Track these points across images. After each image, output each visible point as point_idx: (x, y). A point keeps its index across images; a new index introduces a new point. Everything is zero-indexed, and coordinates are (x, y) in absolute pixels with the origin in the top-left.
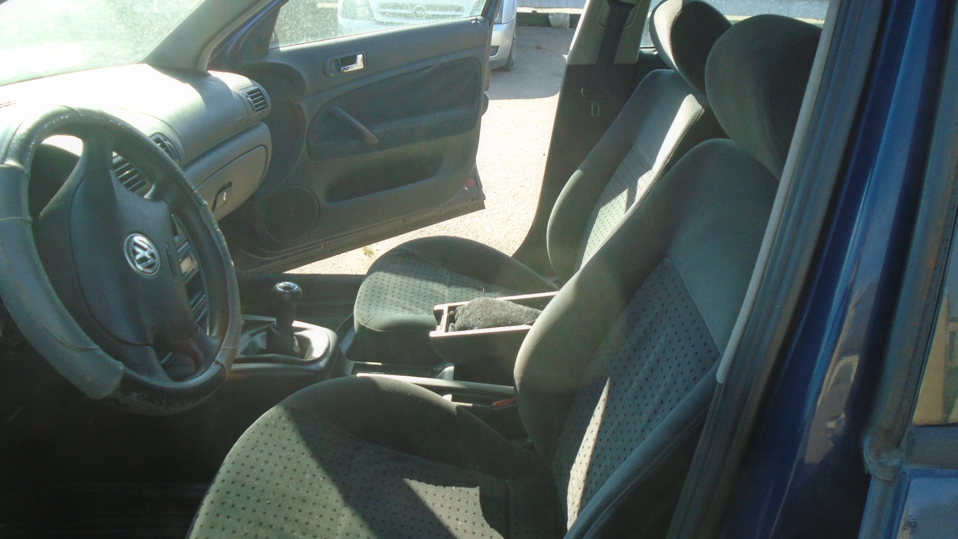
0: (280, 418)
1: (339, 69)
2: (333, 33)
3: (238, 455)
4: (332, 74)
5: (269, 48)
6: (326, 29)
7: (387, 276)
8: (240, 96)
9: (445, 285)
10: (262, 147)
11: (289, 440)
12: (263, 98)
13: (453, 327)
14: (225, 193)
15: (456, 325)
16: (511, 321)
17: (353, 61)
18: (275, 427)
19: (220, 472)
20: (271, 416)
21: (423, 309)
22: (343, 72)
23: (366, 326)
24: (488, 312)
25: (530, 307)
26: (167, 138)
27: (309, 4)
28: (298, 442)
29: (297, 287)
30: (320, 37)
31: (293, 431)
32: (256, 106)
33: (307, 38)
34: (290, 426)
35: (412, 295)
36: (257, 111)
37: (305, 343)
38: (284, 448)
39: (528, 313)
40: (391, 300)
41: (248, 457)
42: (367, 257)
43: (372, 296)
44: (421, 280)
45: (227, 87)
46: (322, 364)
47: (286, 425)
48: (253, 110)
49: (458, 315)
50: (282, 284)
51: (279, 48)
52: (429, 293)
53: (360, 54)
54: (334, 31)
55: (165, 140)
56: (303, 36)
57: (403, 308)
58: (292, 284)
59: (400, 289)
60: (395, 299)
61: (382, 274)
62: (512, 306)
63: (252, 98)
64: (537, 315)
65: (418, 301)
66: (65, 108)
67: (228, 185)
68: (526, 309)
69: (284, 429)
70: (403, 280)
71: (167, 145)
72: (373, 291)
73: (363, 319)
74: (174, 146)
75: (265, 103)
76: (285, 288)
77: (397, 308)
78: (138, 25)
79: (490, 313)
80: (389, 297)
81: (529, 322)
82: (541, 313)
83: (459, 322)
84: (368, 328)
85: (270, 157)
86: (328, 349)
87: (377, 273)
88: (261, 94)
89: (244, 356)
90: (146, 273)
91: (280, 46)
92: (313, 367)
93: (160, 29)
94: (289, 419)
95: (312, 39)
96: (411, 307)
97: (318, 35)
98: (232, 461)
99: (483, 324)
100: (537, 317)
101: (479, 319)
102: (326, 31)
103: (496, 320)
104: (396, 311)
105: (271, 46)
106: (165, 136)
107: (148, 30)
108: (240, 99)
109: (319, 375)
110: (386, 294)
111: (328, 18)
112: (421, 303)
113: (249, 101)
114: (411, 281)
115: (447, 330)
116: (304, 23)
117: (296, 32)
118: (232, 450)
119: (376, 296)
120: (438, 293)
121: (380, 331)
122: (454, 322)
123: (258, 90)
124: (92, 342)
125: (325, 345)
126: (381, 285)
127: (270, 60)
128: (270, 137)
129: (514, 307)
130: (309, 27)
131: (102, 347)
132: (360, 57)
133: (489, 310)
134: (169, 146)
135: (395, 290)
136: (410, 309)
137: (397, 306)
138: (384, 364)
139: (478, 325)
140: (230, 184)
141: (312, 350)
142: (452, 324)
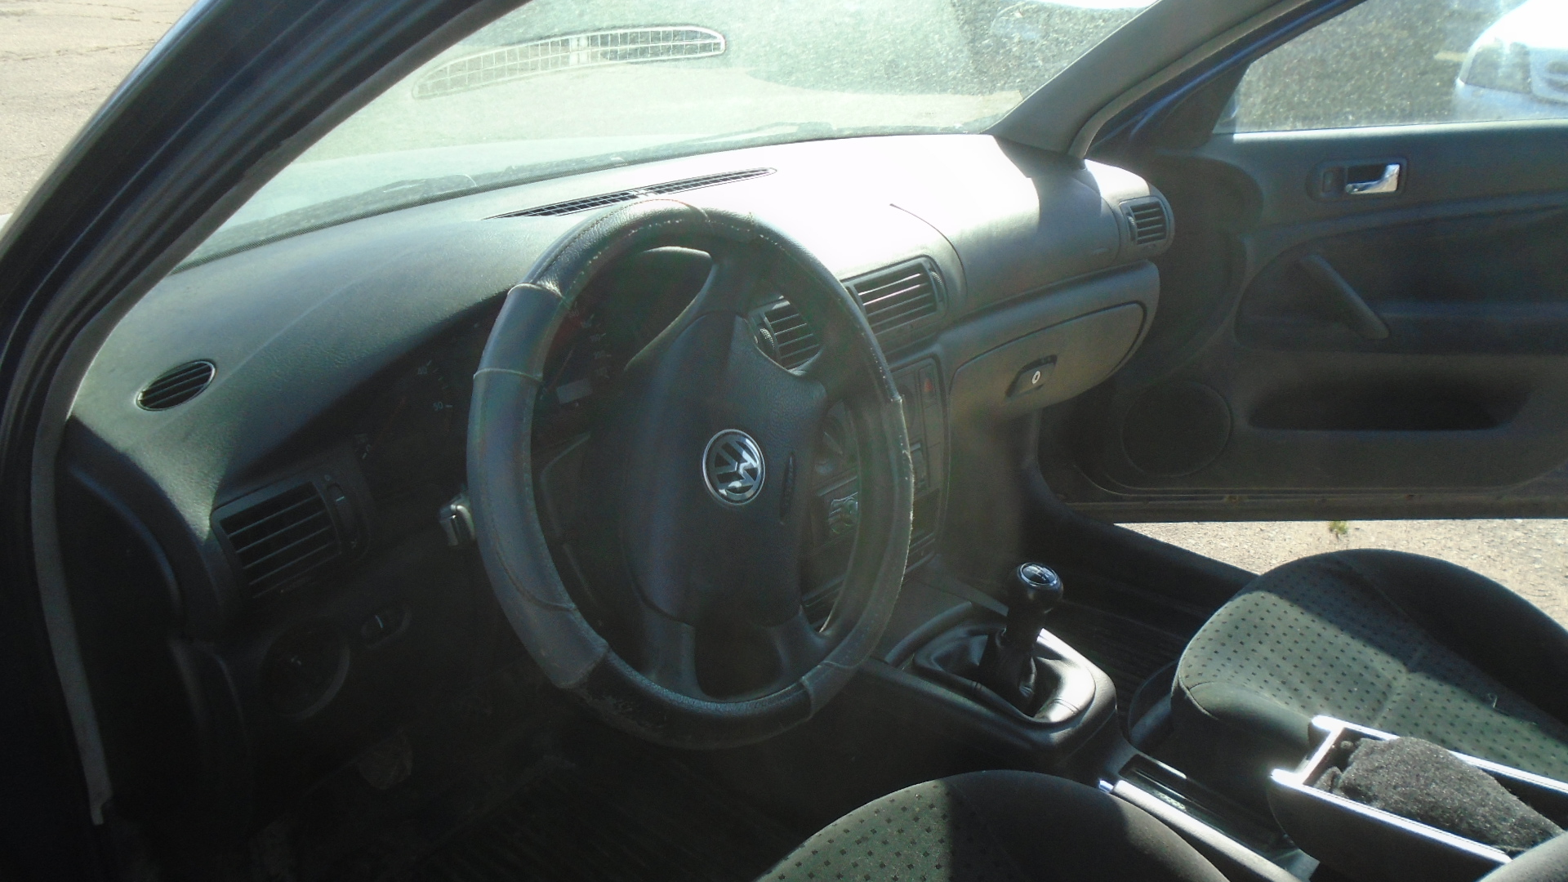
0: (932, 806)
1: (1340, 186)
2: (1351, 118)
3: (830, 841)
4: (1322, 194)
5: (1214, 132)
6: (1339, 108)
7: (1284, 605)
8: (1114, 212)
9: (1405, 664)
10: (1135, 305)
11: (926, 854)
12: (1162, 221)
13: (1334, 777)
14: (1038, 373)
15: (1344, 775)
16: (1469, 823)
17: (1377, 174)
18: (916, 819)
19: (789, 856)
20: (920, 797)
21: (1327, 699)
22: (1348, 194)
23: (1188, 692)
24: (1422, 781)
25: (1536, 808)
26: (937, 266)
27: (1313, 59)
28: (938, 867)
29: (1055, 582)
30: (1322, 123)
31: (941, 841)
32: (1141, 234)
33: (1293, 122)
34: (939, 828)
35: (1316, 661)
36: (1140, 242)
37: (1050, 684)
38: (910, 866)
39: (1523, 822)
40: (1266, 659)
41: (843, 852)
42: (1332, 536)
43: (1230, 636)
44: (1353, 638)
45: (1098, 192)
46: (1056, 736)
47: (934, 825)
48: (1133, 239)
49: (1355, 758)
50: (1035, 569)
51: (1233, 134)
52: (1356, 668)
53: (1397, 163)
54: (1353, 115)
55: (932, 269)
56: (1287, 118)
57: (1284, 683)
58: (1048, 573)
59: (1296, 642)
60: (1275, 659)
61: (1272, 598)
62: (1489, 790)
63: (1137, 218)
64: (1546, 835)
65: (1323, 677)
66: (687, 207)
67: (1049, 359)
68: (1524, 810)
69: (928, 830)
70: (1313, 625)
71: (932, 279)
72: (1237, 628)
73: (1187, 677)
74: (945, 284)
75: (1163, 229)
76: (1035, 578)
77: (1268, 678)
78: (985, 73)
79: (1427, 785)
80: (1264, 650)
81: (1509, 848)
82: (1558, 835)
83: (1348, 775)
84: (1188, 698)
85: (1147, 327)
86: (1080, 713)
87: (1262, 594)
88: (1160, 213)
89: (939, 668)
90: (732, 501)
91: (1237, 131)
92: (1035, 736)
93: (1023, 81)
94: (944, 817)
95: (1304, 126)
96: (1301, 687)
97: (1319, 118)
98: (814, 849)
99: (1396, 802)
100: (1544, 840)
101: (1395, 787)
102: (1337, 113)
103: (1434, 806)
104: (1263, 684)
105: (1217, 129)
106: (935, 263)
107: (1003, 82)
108: (1112, 216)
109: (1041, 757)
110: (1260, 643)
111: (1348, 88)
112: (1329, 683)
113: (1129, 222)
114: (1330, 632)
115: (1312, 781)
116: (1294, 94)
117: (1274, 108)
118: (830, 827)
119: (1237, 642)
120: (1378, 677)
121: (1206, 712)
122: (1343, 766)
123: (1156, 205)
124: (567, 597)
125: (1080, 703)
126: (1258, 621)
127: (1209, 153)
128: (1157, 289)
129: (1493, 794)
130: (1304, 102)
131: (581, 609)
132: (1393, 169)
133: (1427, 778)
134: (935, 280)
135: (1284, 639)
136: (1296, 690)
137: (1271, 675)
138: (1190, 780)
139: (1384, 800)
140: (1053, 359)
141: (1054, 702)
142: (1335, 769)
